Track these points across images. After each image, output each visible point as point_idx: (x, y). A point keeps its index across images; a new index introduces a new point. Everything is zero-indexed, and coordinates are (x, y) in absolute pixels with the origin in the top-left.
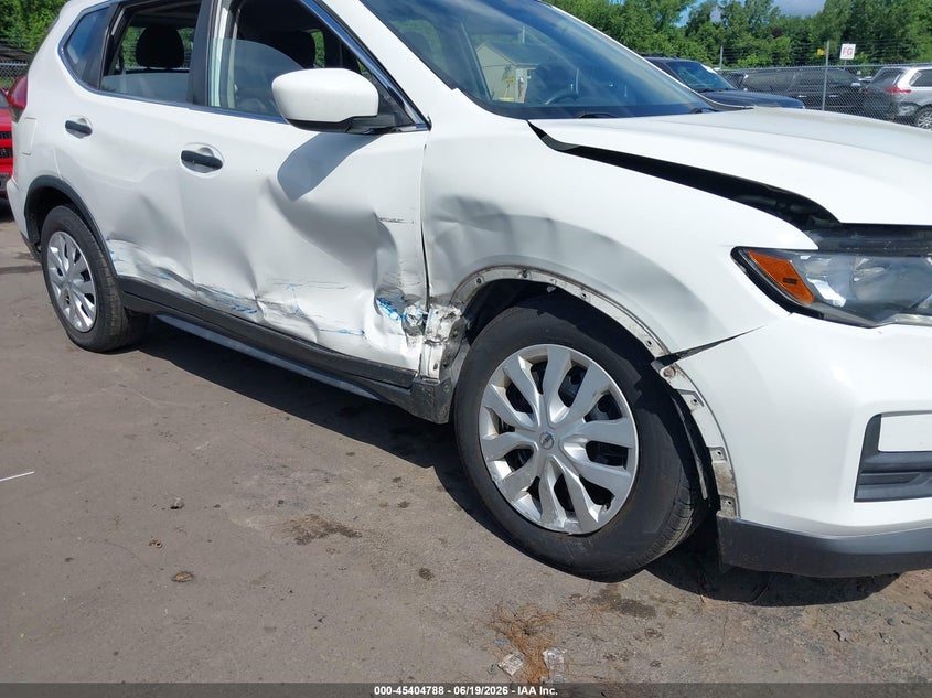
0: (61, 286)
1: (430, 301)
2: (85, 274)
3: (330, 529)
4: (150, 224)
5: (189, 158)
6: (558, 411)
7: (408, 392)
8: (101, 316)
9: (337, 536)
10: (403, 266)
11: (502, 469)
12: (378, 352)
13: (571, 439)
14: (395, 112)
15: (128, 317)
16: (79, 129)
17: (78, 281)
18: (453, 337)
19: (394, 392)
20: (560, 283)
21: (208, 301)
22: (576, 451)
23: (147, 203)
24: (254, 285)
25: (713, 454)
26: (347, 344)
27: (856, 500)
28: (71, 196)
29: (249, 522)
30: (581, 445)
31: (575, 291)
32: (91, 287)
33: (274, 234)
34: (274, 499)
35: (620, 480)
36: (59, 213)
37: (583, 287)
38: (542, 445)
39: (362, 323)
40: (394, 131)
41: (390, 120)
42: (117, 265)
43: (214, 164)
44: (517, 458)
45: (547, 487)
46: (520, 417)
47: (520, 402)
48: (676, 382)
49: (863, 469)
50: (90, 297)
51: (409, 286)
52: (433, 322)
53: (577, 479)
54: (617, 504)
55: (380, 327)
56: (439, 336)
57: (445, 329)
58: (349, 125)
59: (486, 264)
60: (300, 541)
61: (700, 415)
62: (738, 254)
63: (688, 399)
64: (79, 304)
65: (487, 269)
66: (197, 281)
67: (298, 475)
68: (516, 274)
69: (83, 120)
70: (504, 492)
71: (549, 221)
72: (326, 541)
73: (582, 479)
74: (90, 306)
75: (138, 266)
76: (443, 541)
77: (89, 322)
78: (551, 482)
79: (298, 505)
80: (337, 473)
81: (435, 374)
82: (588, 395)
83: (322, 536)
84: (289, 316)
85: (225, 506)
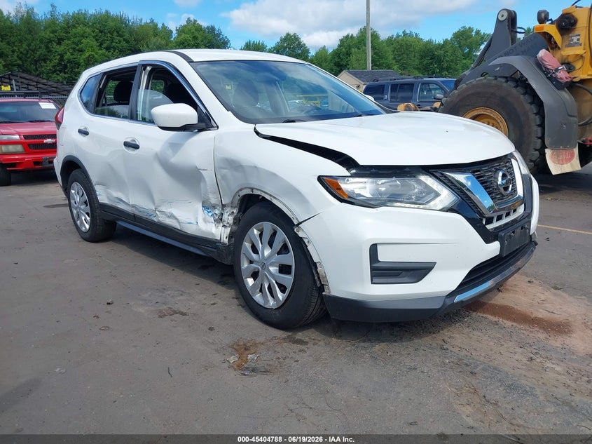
0: (76, 209)
1: (223, 206)
2: (86, 203)
3: (175, 312)
4: (113, 177)
5: (127, 144)
6: (267, 252)
7: (215, 250)
8: (92, 224)
9: (177, 315)
10: (209, 190)
11: (250, 281)
12: (203, 232)
13: (272, 264)
14: (205, 122)
15: (105, 223)
16: (84, 133)
17: (83, 207)
18: (234, 223)
19: (210, 251)
20: (263, 195)
21: (137, 213)
22: (273, 269)
23: (110, 167)
24: (154, 203)
25: (318, 265)
26: (191, 230)
27: (372, 283)
28: (79, 164)
29: (141, 310)
30: (276, 266)
31: (268, 197)
32: (88, 209)
33: (160, 178)
34: (154, 302)
35: (288, 280)
36: (75, 173)
37: (271, 195)
38: (262, 268)
39: (197, 218)
40: (206, 130)
41: (203, 125)
42: (99, 197)
43: (136, 147)
44: (255, 275)
45: (265, 288)
46: (254, 256)
47: (255, 250)
48: (301, 234)
49: (372, 269)
50: (88, 214)
51: (213, 200)
52: (225, 216)
53: (274, 282)
54: (287, 292)
55: (205, 220)
56: (228, 223)
57: (231, 220)
58: (185, 128)
59: (239, 188)
60: (160, 317)
61: (310, 248)
62: (320, 179)
63: (306, 241)
64: (83, 218)
65: (241, 190)
66: (131, 203)
67: (169, 292)
68: (249, 192)
69: (86, 128)
70: (250, 292)
71: (256, 167)
72: (172, 317)
73: (276, 282)
74: (88, 218)
75: (108, 197)
76: (225, 317)
77: (87, 227)
78: (266, 286)
79: (165, 304)
80: (187, 291)
81: (226, 241)
82: (278, 244)
83: (171, 315)
84: (169, 217)
85: (132, 303)
